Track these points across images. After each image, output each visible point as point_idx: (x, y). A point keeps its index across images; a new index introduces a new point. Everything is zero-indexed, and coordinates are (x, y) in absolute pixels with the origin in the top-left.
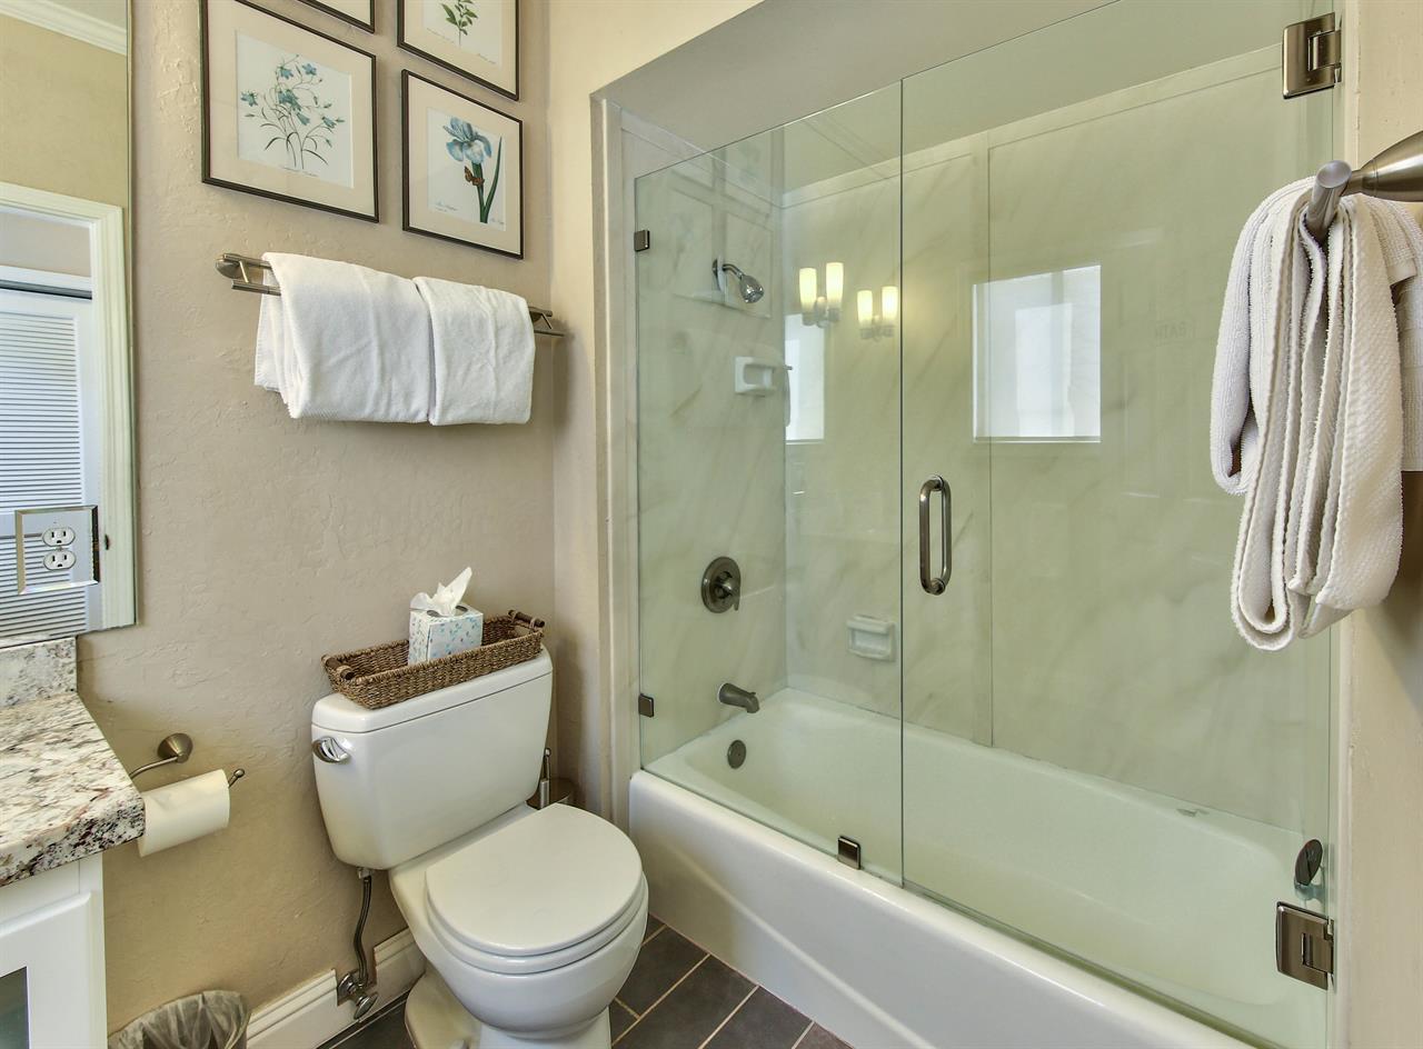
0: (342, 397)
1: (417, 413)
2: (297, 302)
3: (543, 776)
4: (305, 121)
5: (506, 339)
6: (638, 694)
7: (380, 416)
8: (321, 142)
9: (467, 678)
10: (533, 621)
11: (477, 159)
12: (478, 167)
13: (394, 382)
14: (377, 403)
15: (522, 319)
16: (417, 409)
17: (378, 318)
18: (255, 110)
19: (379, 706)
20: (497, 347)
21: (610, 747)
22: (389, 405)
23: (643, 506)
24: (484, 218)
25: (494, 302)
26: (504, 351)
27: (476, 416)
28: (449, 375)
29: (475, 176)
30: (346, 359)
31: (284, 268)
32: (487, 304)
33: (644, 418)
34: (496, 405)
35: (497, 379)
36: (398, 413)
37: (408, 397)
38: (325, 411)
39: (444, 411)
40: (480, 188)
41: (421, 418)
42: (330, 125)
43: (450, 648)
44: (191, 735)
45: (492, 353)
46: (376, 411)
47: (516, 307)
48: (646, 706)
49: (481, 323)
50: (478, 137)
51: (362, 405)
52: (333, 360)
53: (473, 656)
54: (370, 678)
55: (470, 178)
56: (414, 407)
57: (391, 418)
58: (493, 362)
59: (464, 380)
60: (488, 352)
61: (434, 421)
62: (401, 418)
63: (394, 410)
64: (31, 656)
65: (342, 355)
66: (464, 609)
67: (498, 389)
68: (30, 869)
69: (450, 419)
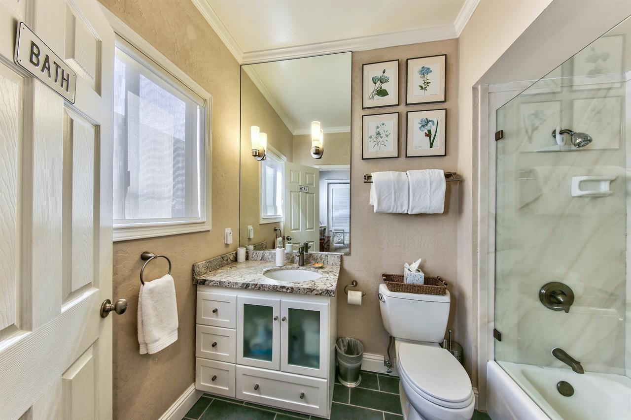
0: (385, 207)
1: (404, 211)
2: (376, 184)
3: (445, 338)
4: (381, 137)
5: (434, 185)
6: (493, 328)
7: (394, 212)
8: (385, 141)
9: (417, 293)
10: (444, 282)
11: (429, 128)
12: (429, 131)
13: (398, 203)
14: (393, 208)
15: (441, 178)
16: (404, 210)
17: (394, 185)
18: (371, 139)
19: (392, 291)
20: (431, 188)
21: (477, 343)
22: (397, 208)
23: (498, 249)
24: (431, 147)
25: (431, 174)
26: (433, 189)
27: (423, 211)
28: (414, 199)
29: (429, 134)
30: (386, 197)
31: (375, 176)
32: (428, 175)
33: (500, 212)
34: (430, 207)
35: (430, 200)
36: (399, 211)
37: (402, 206)
38: (380, 211)
39: (412, 210)
40: (430, 137)
41: (406, 212)
42: (387, 136)
43: (413, 282)
44: (358, 282)
45: (429, 190)
46: (393, 210)
47: (439, 174)
48: (498, 335)
49: (425, 182)
50: (430, 121)
51: (390, 209)
52: (383, 198)
53: (419, 286)
54: (390, 282)
55: (426, 135)
56: (403, 210)
57: (397, 212)
58: (429, 194)
59: (418, 200)
60: (427, 190)
61: (409, 213)
62: (400, 212)
63: (398, 210)
64: (335, 257)
65: (385, 195)
66: (419, 271)
67: (431, 202)
68: (321, 294)
69: (414, 212)
